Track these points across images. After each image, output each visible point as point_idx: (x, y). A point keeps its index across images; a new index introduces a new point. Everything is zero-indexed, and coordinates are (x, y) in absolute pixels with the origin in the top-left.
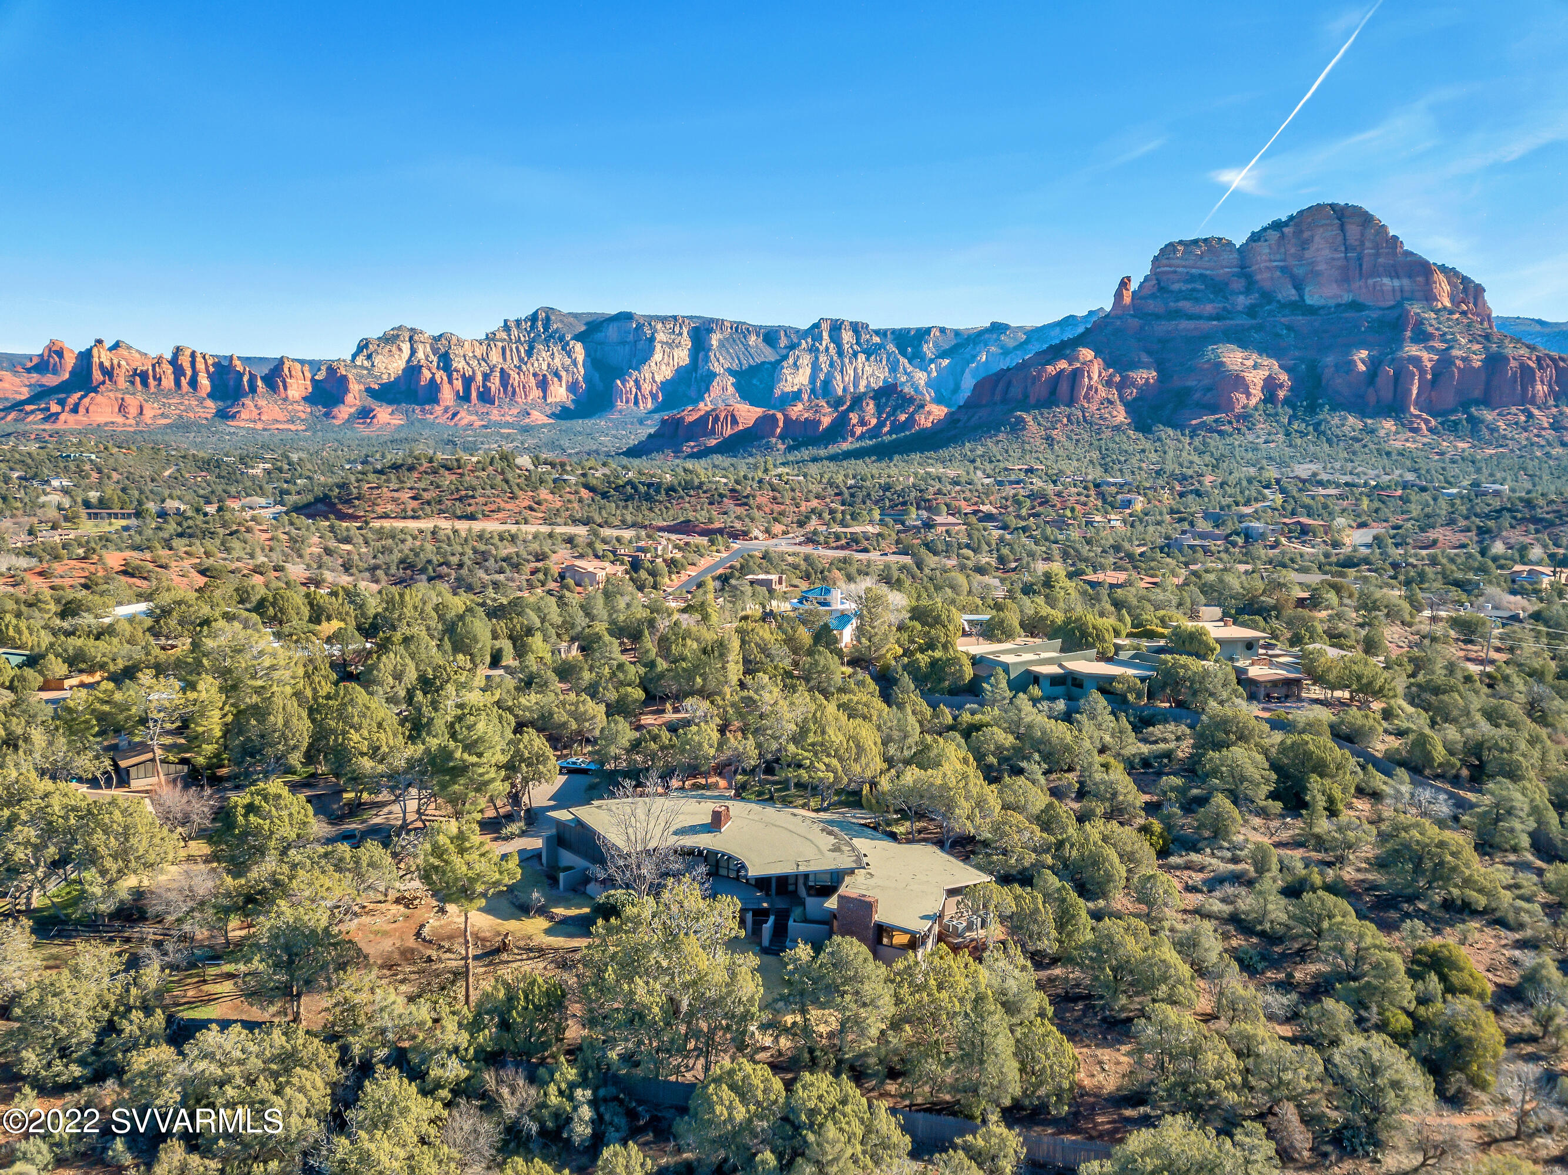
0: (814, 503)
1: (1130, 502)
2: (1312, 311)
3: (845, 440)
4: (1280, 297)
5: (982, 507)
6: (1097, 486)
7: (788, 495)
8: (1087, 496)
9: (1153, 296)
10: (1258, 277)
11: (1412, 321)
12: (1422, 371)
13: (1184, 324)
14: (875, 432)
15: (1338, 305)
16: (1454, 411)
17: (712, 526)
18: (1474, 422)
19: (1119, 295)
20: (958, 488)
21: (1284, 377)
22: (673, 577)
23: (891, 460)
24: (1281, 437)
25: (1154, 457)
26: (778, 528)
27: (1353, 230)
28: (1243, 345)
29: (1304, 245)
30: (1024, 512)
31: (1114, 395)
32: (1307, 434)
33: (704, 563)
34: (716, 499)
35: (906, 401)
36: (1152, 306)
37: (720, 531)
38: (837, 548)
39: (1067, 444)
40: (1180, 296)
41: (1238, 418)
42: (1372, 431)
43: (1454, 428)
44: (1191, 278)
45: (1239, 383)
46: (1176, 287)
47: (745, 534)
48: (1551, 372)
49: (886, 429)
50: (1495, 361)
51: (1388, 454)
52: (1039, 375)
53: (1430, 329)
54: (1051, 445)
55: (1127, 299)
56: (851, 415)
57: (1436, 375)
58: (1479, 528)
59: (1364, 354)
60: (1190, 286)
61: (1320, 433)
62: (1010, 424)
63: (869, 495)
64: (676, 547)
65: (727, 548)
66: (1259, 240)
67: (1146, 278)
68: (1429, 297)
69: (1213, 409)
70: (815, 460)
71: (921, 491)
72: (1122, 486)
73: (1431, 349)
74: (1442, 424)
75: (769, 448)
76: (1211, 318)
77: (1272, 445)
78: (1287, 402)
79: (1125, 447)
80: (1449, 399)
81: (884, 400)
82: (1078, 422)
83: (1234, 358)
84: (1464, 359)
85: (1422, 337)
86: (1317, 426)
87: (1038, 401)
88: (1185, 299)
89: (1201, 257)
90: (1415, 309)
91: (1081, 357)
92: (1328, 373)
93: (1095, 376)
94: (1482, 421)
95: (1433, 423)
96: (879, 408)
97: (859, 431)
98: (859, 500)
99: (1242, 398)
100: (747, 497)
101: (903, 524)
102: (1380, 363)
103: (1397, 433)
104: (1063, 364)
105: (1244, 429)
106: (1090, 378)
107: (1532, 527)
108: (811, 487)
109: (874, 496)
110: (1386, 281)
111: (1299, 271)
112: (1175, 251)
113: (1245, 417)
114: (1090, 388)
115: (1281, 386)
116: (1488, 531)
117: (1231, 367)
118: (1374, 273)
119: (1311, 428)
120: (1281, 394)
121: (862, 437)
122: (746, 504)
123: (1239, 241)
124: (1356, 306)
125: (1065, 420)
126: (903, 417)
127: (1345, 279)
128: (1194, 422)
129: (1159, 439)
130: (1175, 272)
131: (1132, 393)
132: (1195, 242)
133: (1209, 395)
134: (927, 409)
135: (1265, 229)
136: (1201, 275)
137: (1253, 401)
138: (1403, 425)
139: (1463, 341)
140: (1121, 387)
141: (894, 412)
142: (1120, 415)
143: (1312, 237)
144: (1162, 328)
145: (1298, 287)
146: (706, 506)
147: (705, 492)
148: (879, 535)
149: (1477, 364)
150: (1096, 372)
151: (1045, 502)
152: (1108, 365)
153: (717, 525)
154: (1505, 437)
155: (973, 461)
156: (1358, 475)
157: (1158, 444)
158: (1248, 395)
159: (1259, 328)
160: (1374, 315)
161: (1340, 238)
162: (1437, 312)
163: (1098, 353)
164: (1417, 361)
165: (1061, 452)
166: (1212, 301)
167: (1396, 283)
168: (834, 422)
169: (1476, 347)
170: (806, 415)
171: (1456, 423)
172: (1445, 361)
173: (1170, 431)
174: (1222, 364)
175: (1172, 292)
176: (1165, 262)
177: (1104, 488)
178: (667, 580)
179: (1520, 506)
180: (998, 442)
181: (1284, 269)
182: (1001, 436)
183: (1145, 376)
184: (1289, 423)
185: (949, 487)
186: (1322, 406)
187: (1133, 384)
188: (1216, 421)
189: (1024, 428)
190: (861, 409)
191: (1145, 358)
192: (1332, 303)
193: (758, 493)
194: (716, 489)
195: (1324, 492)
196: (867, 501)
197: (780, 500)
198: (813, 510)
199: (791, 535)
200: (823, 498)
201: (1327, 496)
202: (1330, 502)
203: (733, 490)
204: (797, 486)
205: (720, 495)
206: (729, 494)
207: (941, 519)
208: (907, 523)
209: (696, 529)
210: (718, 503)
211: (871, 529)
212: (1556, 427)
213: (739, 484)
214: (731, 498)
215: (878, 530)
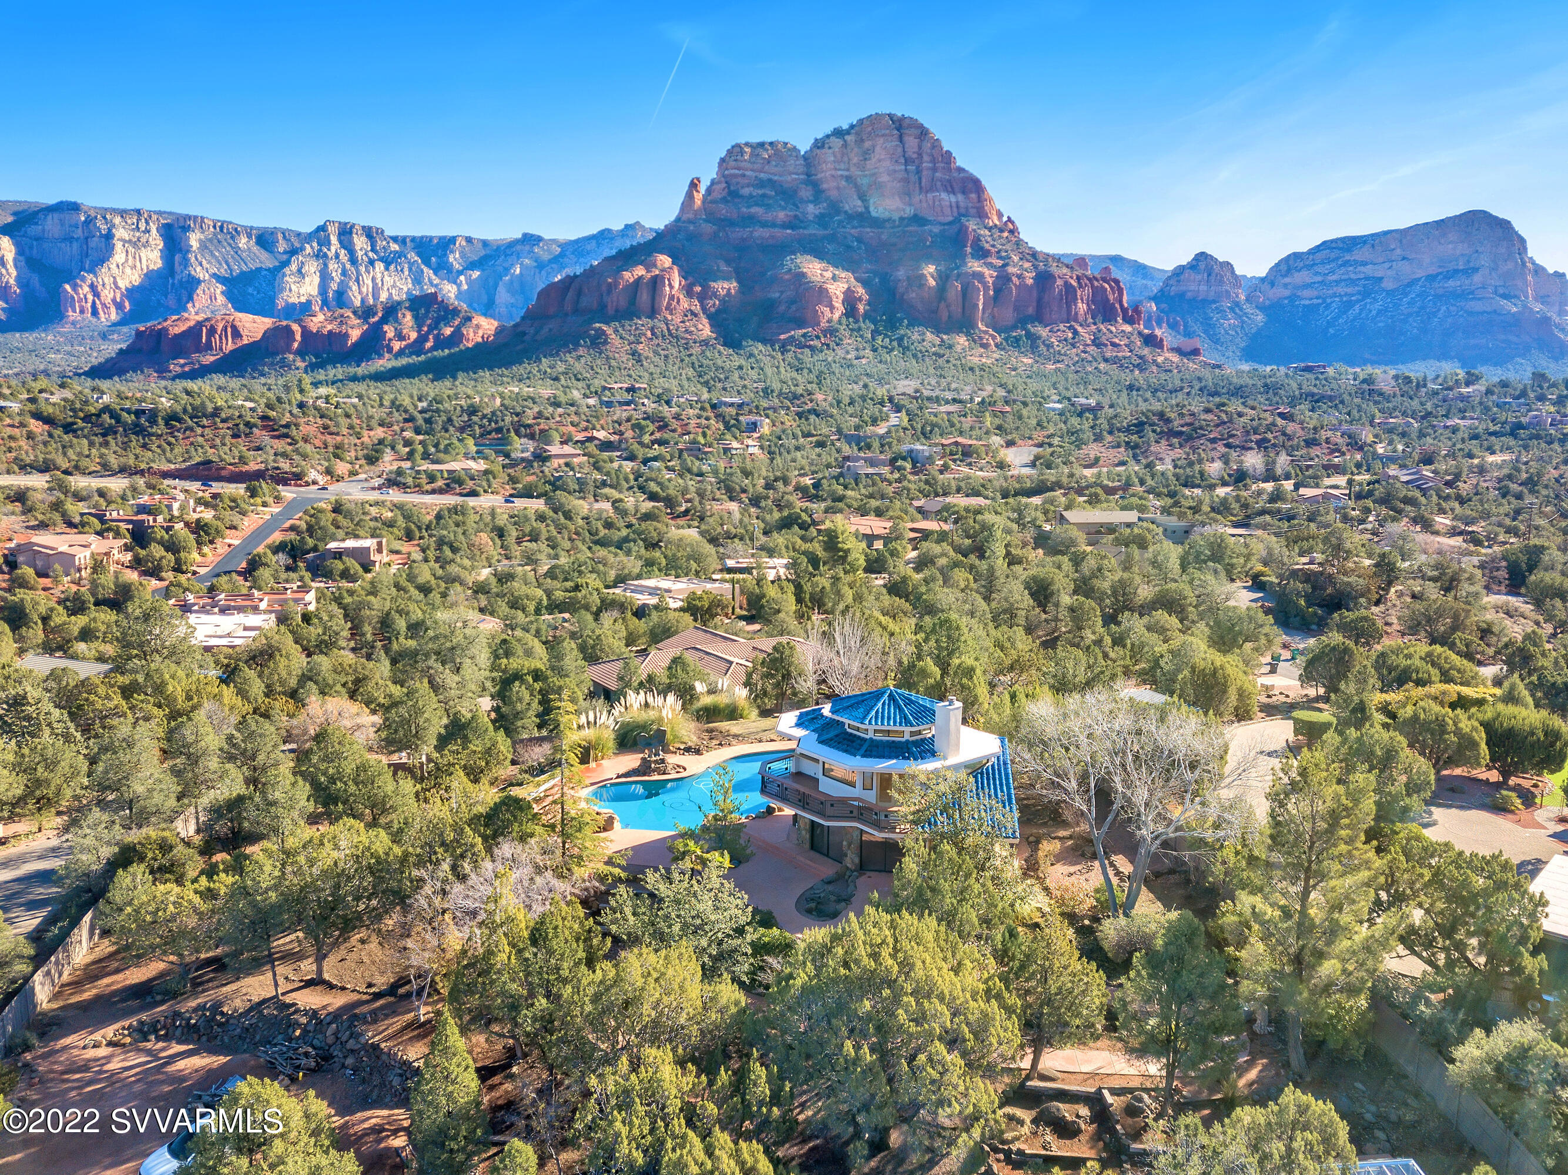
0: (379, 432)
1: (755, 424)
2: (878, 223)
3: (381, 356)
4: (847, 208)
5: (595, 434)
6: (714, 407)
7: (344, 422)
8: (707, 419)
9: (724, 200)
10: (825, 186)
11: (971, 237)
12: (986, 288)
13: (760, 232)
14: (416, 347)
15: (902, 219)
16: (1014, 327)
17: (246, 468)
18: (1033, 338)
19: (690, 196)
20: (560, 410)
21: (861, 291)
22: (206, 549)
23: (455, 378)
24: (868, 352)
25: (753, 374)
26: (342, 468)
27: (911, 142)
28: (819, 254)
29: (866, 154)
30: (647, 439)
31: (697, 308)
32: (892, 350)
33: (249, 524)
34: (241, 429)
35: (447, 313)
36: (723, 210)
37: (259, 475)
38: (433, 492)
39: (656, 359)
40: (751, 200)
41: (825, 332)
42: (950, 347)
43: (1016, 344)
44: (761, 184)
45: (822, 294)
46: (746, 191)
47: (298, 477)
48: (1088, 290)
49: (429, 345)
50: (1044, 279)
51: (971, 369)
52: (616, 284)
53: (987, 246)
54: (639, 361)
55: (699, 202)
56: (386, 328)
57: (998, 291)
58: (1127, 443)
59: (932, 269)
60: (760, 192)
61: (905, 349)
62: (589, 336)
63: (450, 420)
64: (199, 501)
65: (278, 499)
66: (823, 146)
67: (713, 182)
68: (982, 215)
69: (800, 323)
70: (354, 379)
71: (517, 415)
72: (740, 406)
73: (990, 265)
74: (1006, 339)
75: (285, 365)
76: (785, 226)
77: (864, 361)
78: (866, 316)
79: (719, 362)
80: (1008, 315)
81: (423, 311)
82: (663, 336)
83: (814, 269)
84: (1019, 277)
85: (981, 253)
86: (900, 340)
87: (617, 311)
88: (757, 205)
89: (768, 160)
90: (972, 225)
91: (659, 263)
92: (901, 286)
93: (676, 285)
94: (1039, 338)
95: (999, 339)
96: (419, 321)
97: (397, 346)
98: (438, 427)
99: (827, 313)
100: (287, 426)
101: (507, 455)
102: (948, 277)
103: (971, 349)
104: (640, 271)
105: (833, 344)
106: (671, 287)
107: (1175, 441)
108: (372, 411)
109: (458, 422)
110: (944, 195)
111: (864, 182)
112: (742, 153)
113: (831, 332)
114: (672, 297)
115: (860, 299)
116: (1137, 446)
117: (814, 278)
118: (932, 188)
119: (895, 344)
120: (861, 308)
121: (401, 353)
122: (286, 436)
123: (804, 147)
124: (918, 220)
125: (649, 334)
126: (448, 331)
127: (906, 191)
128: (782, 337)
129: (751, 355)
130: (744, 176)
131: (713, 304)
132: (762, 145)
133: (794, 308)
134: (475, 322)
135: (828, 136)
136: (770, 180)
137: (837, 315)
138: (974, 341)
139: (1016, 259)
140: (702, 298)
141: (435, 325)
142: (706, 330)
143: (874, 147)
144: (738, 233)
145: (863, 197)
146: (228, 440)
147: (223, 421)
148: (486, 472)
149: (1030, 282)
150: (676, 280)
151: (664, 426)
152: (686, 273)
153: (253, 466)
154: (1059, 353)
155: (556, 379)
156: (957, 391)
157: (752, 360)
158: (832, 308)
159: (832, 238)
160: (936, 229)
161: (900, 150)
162: (990, 229)
163: (675, 260)
164: (980, 276)
165: (652, 369)
166: (784, 209)
167: (953, 199)
168: (363, 335)
169: (1027, 265)
170: (329, 327)
171: (1017, 340)
172: (1003, 278)
173: (760, 346)
174: (803, 275)
175: (742, 196)
176: (733, 164)
177: (723, 409)
178: (195, 556)
179: (1155, 419)
180: (579, 358)
181: (848, 179)
182: (581, 351)
183: (725, 287)
184: (873, 339)
185: (551, 409)
186: (901, 320)
187: (715, 295)
188: (804, 335)
189: (606, 342)
190: (397, 320)
191: (724, 267)
192: (896, 216)
193: (302, 421)
194: (240, 417)
195: (943, 409)
196: (451, 429)
197: (333, 429)
198: (381, 442)
199: (362, 476)
200: (390, 425)
201: (949, 413)
202: (955, 419)
203: (265, 418)
204: (352, 411)
205: (248, 424)
206: (259, 422)
207: (554, 449)
208: (513, 455)
209: (224, 473)
210: (246, 435)
211: (471, 464)
212: (1097, 343)
213: (273, 409)
214: (264, 427)
215: (481, 465)
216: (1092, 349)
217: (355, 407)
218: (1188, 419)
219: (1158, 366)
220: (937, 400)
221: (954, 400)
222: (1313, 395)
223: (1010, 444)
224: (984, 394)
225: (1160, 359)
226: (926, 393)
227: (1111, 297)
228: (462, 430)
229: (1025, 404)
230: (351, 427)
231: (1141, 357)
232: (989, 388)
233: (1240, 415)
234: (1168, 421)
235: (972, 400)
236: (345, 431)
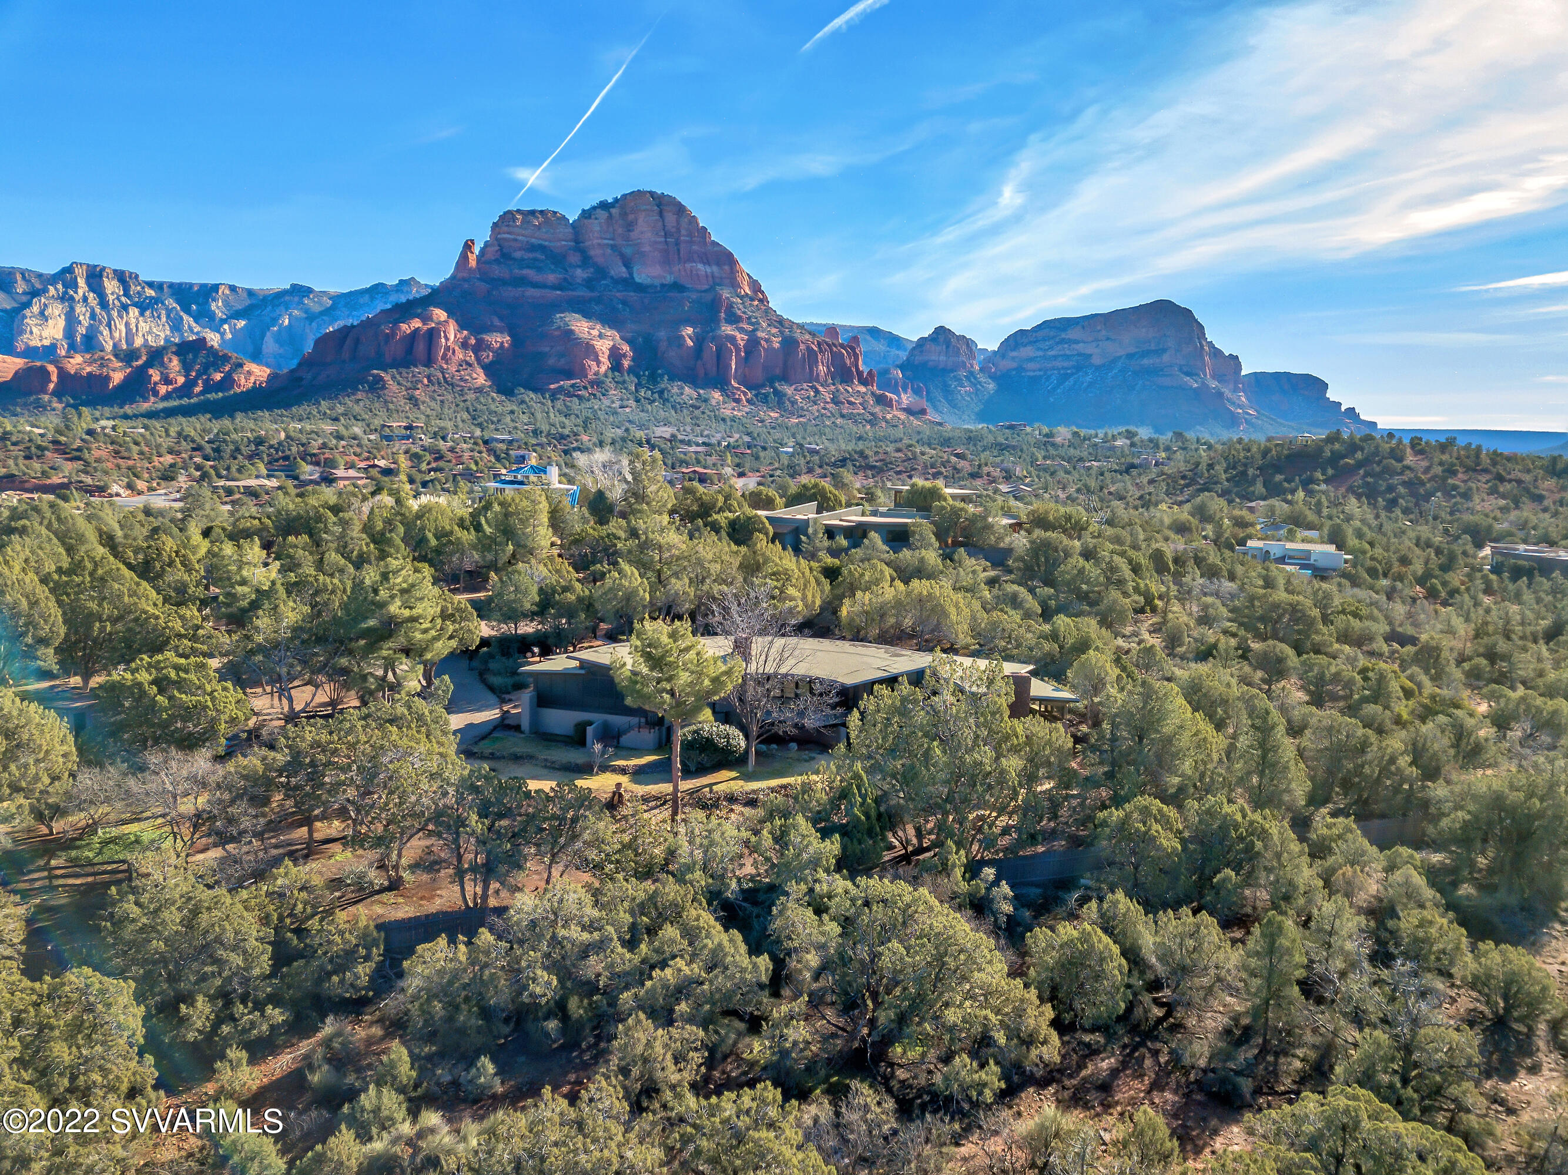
0: (169, 459)
1: (523, 457)
2: (640, 288)
3: (146, 399)
4: (612, 273)
5: (376, 462)
6: (486, 442)
8: (480, 452)
9: (497, 261)
10: (592, 253)
11: (725, 305)
12: (738, 350)
13: (531, 292)
14: (185, 390)
15: (663, 285)
16: (763, 386)
17: (48, 482)
18: (779, 395)
19: (464, 257)
20: (343, 443)
21: (626, 348)
23: (232, 417)
24: (633, 403)
25: (525, 418)
26: (141, 485)
27: (670, 218)
28: (587, 315)
29: (630, 226)
30: (424, 467)
31: (471, 357)
32: (654, 401)
34: (33, 451)
35: (217, 359)
36: (497, 271)
37: (65, 487)
39: (433, 404)
40: (522, 263)
41: (593, 383)
42: (706, 401)
43: (765, 400)
44: (533, 248)
45: (590, 351)
46: (518, 254)
47: (102, 490)
48: (828, 355)
49: (198, 389)
50: (790, 344)
51: (724, 420)
52: (393, 334)
53: (739, 312)
54: (416, 405)
55: (473, 263)
56: (151, 371)
57: (748, 353)
59: (690, 330)
60: (531, 255)
61: (666, 401)
62: (367, 382)
63: (238, 450)
66: (590, 217)
67: (486, 244)
68: (735, 285)
69: (569, 374)
71: (303, 445)
72: (511, 442)
73: (741, 330)
74: (756, 396)
76: (554, 287)
77: (628, 410)
78: (631, 370)
79: (493, 407)
80: (759, 375)
81: (191, 356)
82: (439, 383)
83: (582, 327)
84: (767, 340)
85: (733, 319)
86: (661, 393)
87: (394, 359)
88: (528, 267)
89: (539, 227)
90: (726, 293)
91: (435, 317)
92: (663, 345)
93: (452, 337)
94: (785, 395)
95: (750, 395)
96: (186, 368)
97: (163, 389)
98: (226, 455)
99: (593, 365)
100: (79, 449)
101: (296, 478)
102: (704, 339)
103: (725, 403)
104: (416, 323)
105: (599, 394)
106: (447, 339)
107: (869, 473)
108: (159, 441)
109: (245, 450)
110: (700, 266)
111: (628, 251)
112: (514, 219)
113: (597, 383)
114: (447, 348)
115: (624, 356)
117: (581, 335)
118: (690, 260)
119: (656, 396)
120: (626, 363)
121: (168, 396)
122: (79, 458)
123: (572, 217)
124: (677, 287)
125: (425, 381)
126: (218, 377)
127: (666, 261)
128: (552, 386)
129: (523, 402)
130: (516, 240)
131: (488, 356)
132: (533, 213)
133: (563, 361)
134: (246, 368)
135: (594, 208)
136: (540, 245)
137: (603, 369)
138: (727, 396)
139: (764, 325)
140: (478, 348)
141: (205, 370)
142: (480, 378)
143: (636, 219)
144: (510, 293)
145: (627, 264)
146: (21, 460)
147: (14, 444)
148: (279, 488)
149: (777, 345)
150: (452, 333)
151: (440, 457)
152: (462, 326)
153: (56, 480)
154: (802, 408)
155: (336, 418)
156: (707, 436)
157: (524, 406)
158: (598, 363)
159: (598, 301)
160: (694, 296)
161: (660, 224)
162: (742, 298)
163: (450, 314)
164: (732, 339)
165: (429, 412)
166: (553, 271)
167: (709, 270)
168: (127, 380)
169: (774, 331)
170: (89, 369)
171: (766, 396)
172: (753, 343)
173: (532, 395)
174: (572, 332)
175: (515, 259)
176: (505, 229)
177: (495, 444)
179: (856, 456)
180: (358, 401)
181: (613, 247)
182: (360, 395)
183: (499, 339)
184: (637, 391)
185: (334, 441)
186: (662, 376)
187: (489, 347)
188: (573, 386)
189: (384, 388)
190: (162, 364)
191: (497, 322)
192: (657, 282)
193: (94, 446)
194: (30, 440)
195: (692, 449)
196: (240, 457)
197: (126, 454)
198: (172, 466)
199: (163, 492)
200: (178, 453)
201: (696, 453)
202: (701, 458)
203: (55, 442)
204: (140, 439)
205: (39, 447)
206: (51, 446)
207: (340, 472)
208: (302, 477)
209: (27, 485)
210: (38, 457)
211: (266, 482)
212: (836, 401)
213: (61, 434)
214: (56, 451)
215: (274, 483)
216: (830, 406)
217: (142, 435)
218: (881, 456)
219: (887, 422)
220: (689, 443)
221: (704, 444)
222: (1001, 444)
223: (741, 475)
224: (732, 440)
225: (889, 416)
226: (680, 437)
227: (848, 362)
228: (250, 458)
229: (764, 448)
230: (141, 453)
231: (872, 414)
232: (737, 436)
233: (923, 454)
234: (866, 457)
235: (719, 444)
236: (136, 457)
